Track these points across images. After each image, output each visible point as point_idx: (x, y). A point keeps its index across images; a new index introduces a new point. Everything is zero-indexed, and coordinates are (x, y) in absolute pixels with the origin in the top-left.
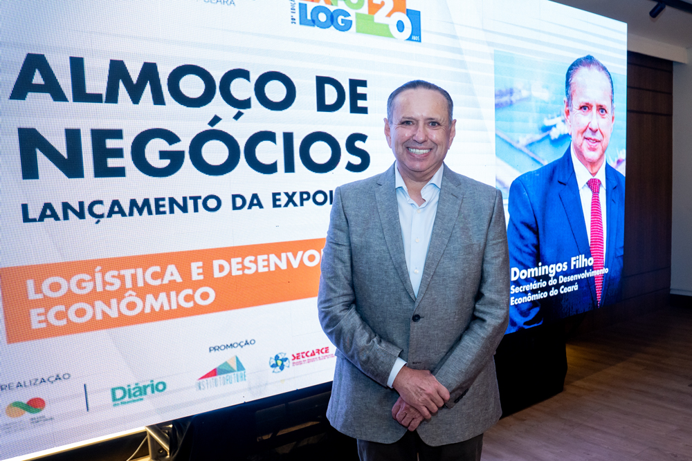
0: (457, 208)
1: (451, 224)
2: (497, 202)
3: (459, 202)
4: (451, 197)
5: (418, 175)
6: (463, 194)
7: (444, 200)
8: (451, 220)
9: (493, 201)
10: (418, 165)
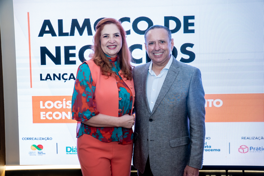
0: (175, 77)
1: (171, 84)
2: (193, 75)
3: (176, 75)
4: (173, 72)
5: (159, 64)
6: (179, 72)
7: (170, 74)
8: (171, 82)
9: (191, 75)
10: (158, 60)
